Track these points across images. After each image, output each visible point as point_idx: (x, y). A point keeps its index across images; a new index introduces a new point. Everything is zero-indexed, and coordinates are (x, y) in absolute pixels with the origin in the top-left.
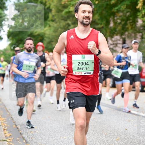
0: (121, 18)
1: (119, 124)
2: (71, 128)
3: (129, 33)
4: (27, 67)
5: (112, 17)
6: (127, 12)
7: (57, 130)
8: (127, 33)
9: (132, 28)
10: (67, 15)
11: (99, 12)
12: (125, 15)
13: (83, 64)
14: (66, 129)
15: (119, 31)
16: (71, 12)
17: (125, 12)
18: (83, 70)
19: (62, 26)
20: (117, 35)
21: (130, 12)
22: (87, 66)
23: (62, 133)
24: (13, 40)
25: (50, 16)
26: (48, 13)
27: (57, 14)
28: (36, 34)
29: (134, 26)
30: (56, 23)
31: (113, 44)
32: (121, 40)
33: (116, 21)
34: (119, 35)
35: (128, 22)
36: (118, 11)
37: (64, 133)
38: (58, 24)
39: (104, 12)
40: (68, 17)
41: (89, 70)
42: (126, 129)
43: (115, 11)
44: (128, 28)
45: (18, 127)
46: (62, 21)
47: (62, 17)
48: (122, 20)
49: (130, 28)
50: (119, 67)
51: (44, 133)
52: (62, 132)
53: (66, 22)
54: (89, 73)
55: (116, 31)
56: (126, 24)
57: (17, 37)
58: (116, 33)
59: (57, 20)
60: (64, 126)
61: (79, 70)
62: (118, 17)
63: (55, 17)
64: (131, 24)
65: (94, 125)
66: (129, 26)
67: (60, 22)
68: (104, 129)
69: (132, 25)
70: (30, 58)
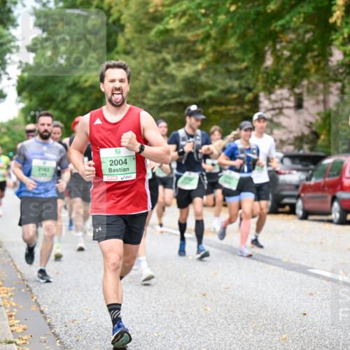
0: (291, 46)
1: (288, 301)
2: (171, 313)
3: (310, 83)
4: (39, 170)
5: (270, 43)
6: (307, 32)
7: (137, 317)
8: (305, 82)
9: (317, 71)
10: (162, 38)
11: (238, 31)
12: (301, 38)
13: (118, 162)
14: (160, 313)
15: (288, 76)
16: (172, 30)
17: (301, 31)
18: (119, 173)
19: (149, 66)
20: (281, 87)
21: (314, 31)
22: (124, 166)
23: (150, 323)
24: (31, 100)
25: (121, 40)
26: (116, 33)
27: (136, 35)
28: (87, 84)
29: (322, 64)
30: (135, 58)
31: (273, 109)
32: (292, 98)
33: (279, 53)
34: (287, 86)
35: (309, 55)
36: (285, 29)
37: (155, 325)
38: (139, 59)
39: (251, 31)
40: (165, 44)
41: (128, 172)
42: (305, 314)
43: (278, 29)
44: (308, 70)
45: (42, 308)
46: (150, 53)
47: (149, 43)
48: (294, 51)
49: (313, 70)
50: (232, 168)
51: (105, 324)
52: (150, 320)
53: (160, 56)
54: (129, 177)
55: (278, 77)
56: (303, 60)
57: (41, 93)
58: (280, 81)
59: (137, 51)
60: (154, 307)
61: (112, 173)
62: (284, 44)
63: (133, 44)
64: (316, 60)
65: (225, 305)
66: (310, 65)
67: (144, 57)
68: (251, 313)
69: (319, 63)
70: (45, 152)
